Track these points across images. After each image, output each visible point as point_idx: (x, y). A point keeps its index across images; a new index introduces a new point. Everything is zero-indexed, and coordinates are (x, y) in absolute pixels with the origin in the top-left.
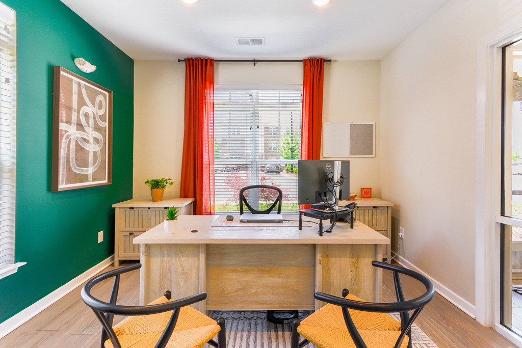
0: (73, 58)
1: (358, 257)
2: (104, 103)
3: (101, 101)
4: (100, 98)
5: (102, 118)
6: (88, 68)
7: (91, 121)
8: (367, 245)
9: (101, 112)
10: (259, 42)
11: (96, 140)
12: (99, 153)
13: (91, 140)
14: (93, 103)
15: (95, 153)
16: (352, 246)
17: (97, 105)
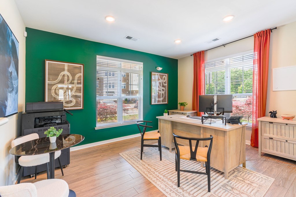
0: (156, 68)
1: (217, 135)
2: (165, 78)
3: (164, 78)
4: (164, 77)
5: (165, 83)
6: (160, 69)
7: (161, 84)
8: (221, 131)
9: (164, 81)
10: (217, 39)
11: (163, 90)
12: (164, 94)
13: (161, 90)
14: (162, 79)
15: (163, 94)
16: (215, 130)
17: (163, 79)
